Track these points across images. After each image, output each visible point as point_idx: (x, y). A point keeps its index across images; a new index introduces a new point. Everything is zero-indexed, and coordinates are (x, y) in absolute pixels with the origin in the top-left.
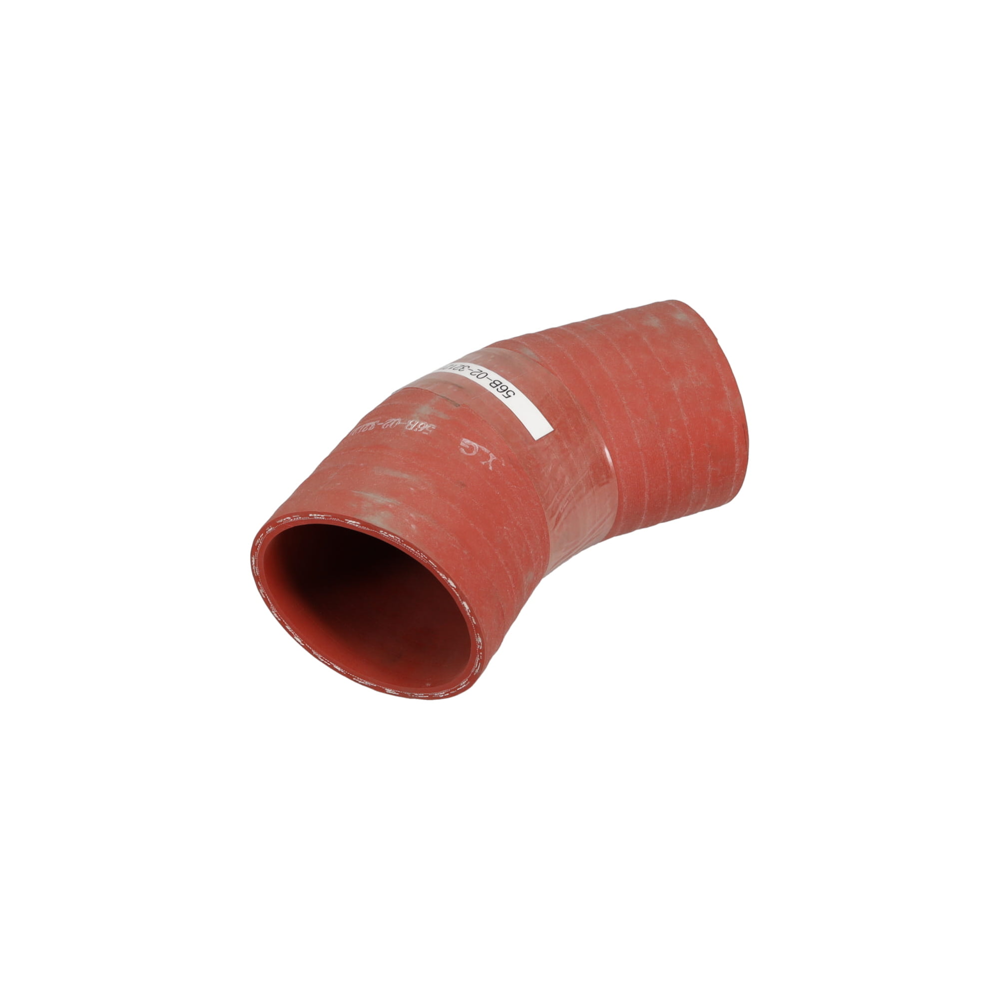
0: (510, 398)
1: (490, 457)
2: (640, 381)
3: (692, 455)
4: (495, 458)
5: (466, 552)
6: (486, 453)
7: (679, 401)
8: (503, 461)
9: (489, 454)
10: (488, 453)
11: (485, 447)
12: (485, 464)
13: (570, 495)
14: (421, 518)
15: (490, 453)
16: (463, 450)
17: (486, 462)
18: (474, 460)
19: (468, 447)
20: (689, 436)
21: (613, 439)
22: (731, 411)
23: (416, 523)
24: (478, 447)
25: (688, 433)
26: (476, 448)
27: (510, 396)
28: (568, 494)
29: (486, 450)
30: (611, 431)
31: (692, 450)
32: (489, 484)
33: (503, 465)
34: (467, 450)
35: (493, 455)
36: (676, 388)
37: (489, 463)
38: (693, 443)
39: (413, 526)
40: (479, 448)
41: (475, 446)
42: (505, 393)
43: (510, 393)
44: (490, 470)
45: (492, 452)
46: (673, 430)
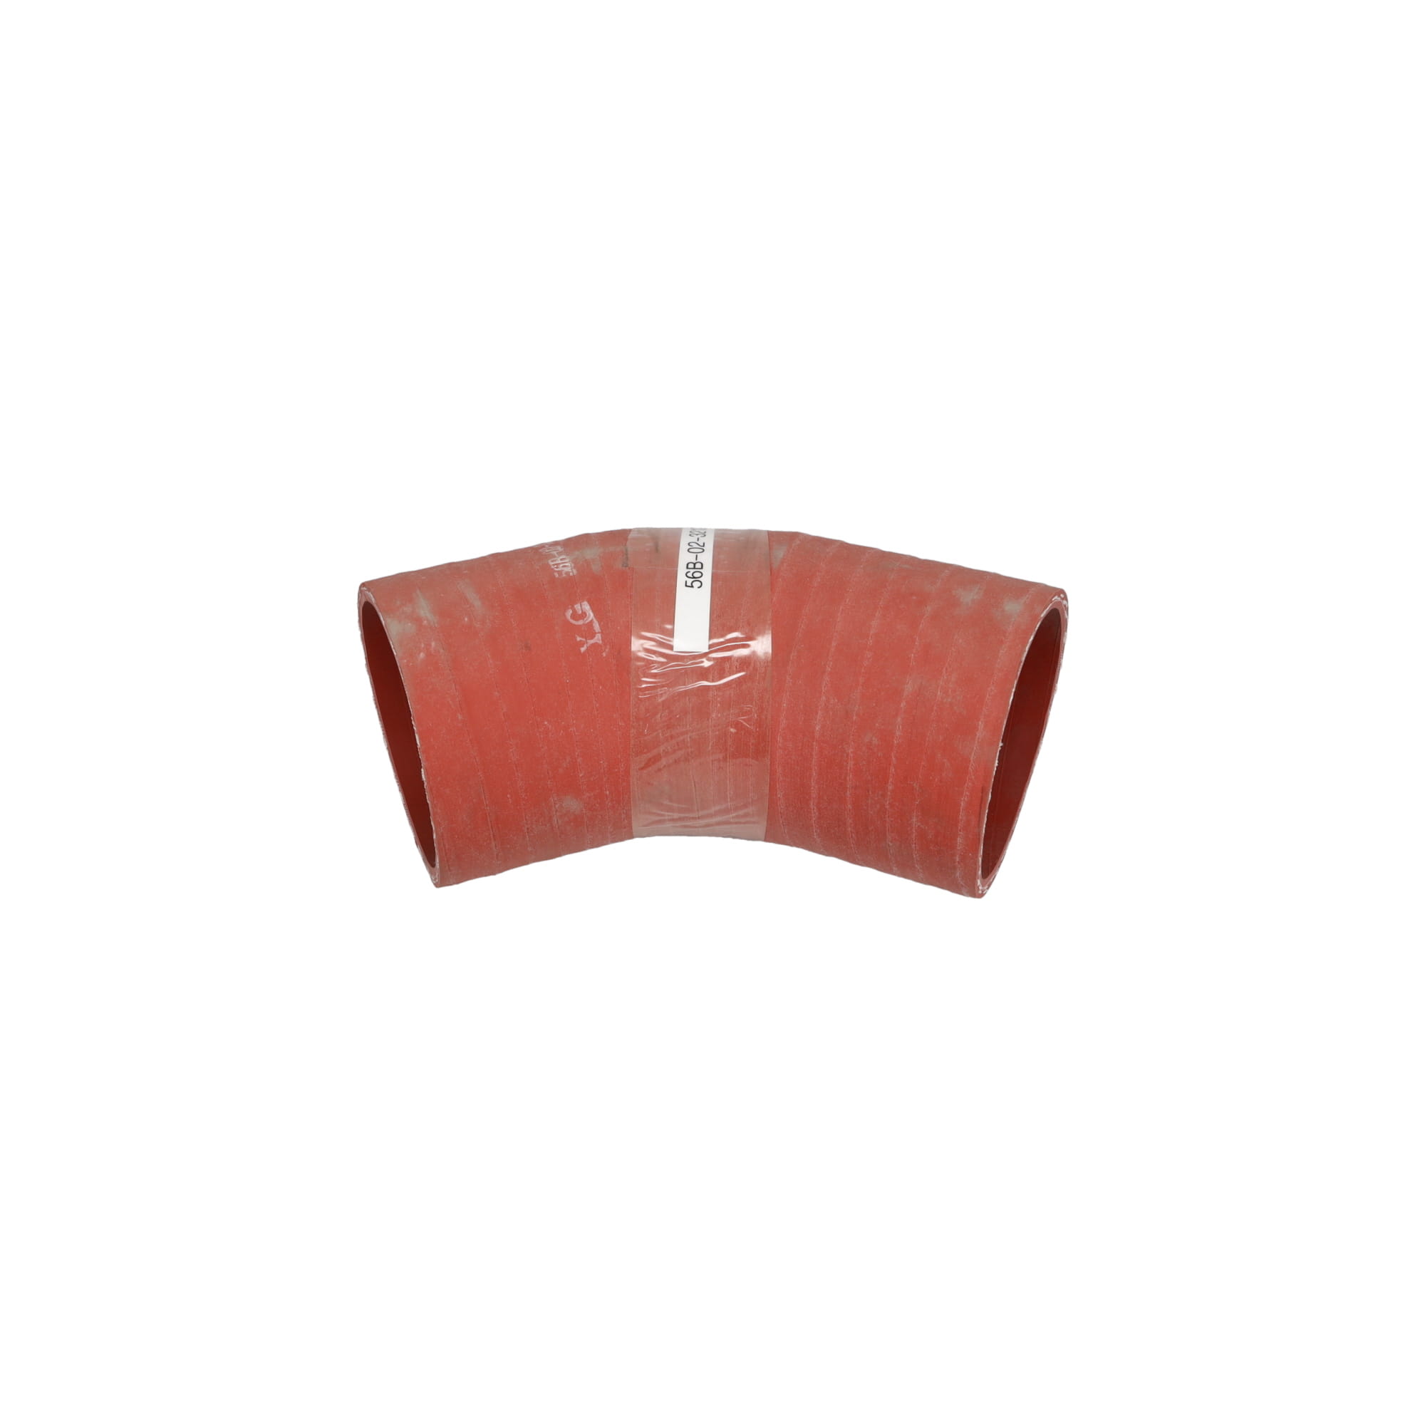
0: (692, 589)
1: (595, 636)
2: (869, 654)
3: (890, 788)
4: (600, 642)
5: (460, 717)
6: (594, 630)
7: (902, 705)
8: (607, 650)
9: (596, 633)
10: (597, 631)
11: (599, 625)
12: (581, 641)
13: (684, 740)
14: (439, 652)
15: (599, 633)
16: (569, 613)
17: (584, 639)
18: (570, 630)
19: (580, 612)
20: (894, 759)
21: (785, 705)
22: (972, 759)
23: (429, 655)
24: (590, 619)
25: (892, 754)
26: (589, 617)
27: (692, 586)
28: (681, 738)
29: (597, 626)
30: (788, 694)
31: (891, 780)
32: (564, 664)
33: (604, 654)
34: (575, 616)
35: (600, 638)
36: (909, 687)
37: (587, 643)
38: (895, 771)
39: (422, 655)
40: (592, 621)
41: (589, 614)
42: (689, 581)
43: (696, 584)
44: (580, 651)
45: (602, 633)
46: (874, 739)
